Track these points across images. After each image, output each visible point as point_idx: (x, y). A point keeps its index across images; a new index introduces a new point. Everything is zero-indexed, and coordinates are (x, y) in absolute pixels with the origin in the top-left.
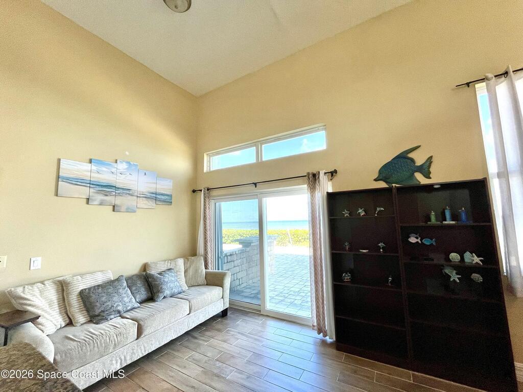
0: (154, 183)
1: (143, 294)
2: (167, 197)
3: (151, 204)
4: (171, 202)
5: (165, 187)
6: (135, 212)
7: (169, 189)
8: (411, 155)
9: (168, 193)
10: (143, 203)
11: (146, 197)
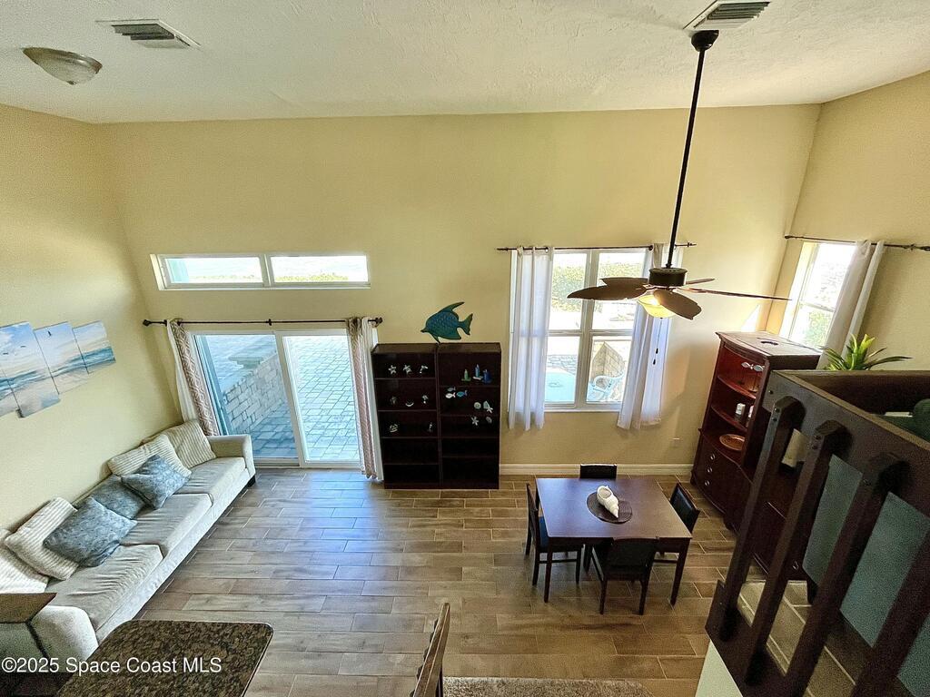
0: (73, 341)
1: (132, 506)
2: (103, 355)
3: (82, 376)
4: (114, 359)
5: (93, 339)
6: (58, 401)
7: (103, 339)
8: (455, 310)
9: (104, 347)
10: (65, 382)
11: (67, 372)
